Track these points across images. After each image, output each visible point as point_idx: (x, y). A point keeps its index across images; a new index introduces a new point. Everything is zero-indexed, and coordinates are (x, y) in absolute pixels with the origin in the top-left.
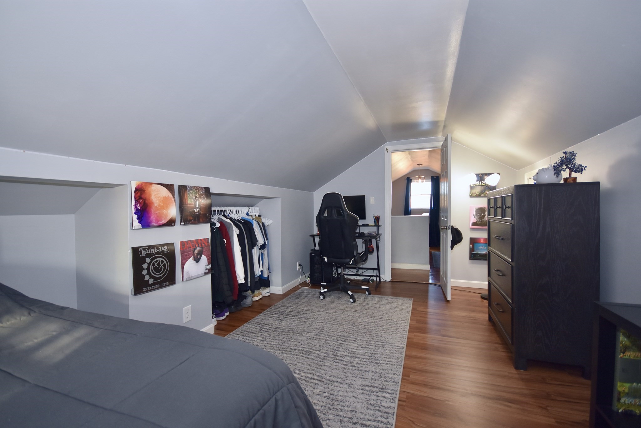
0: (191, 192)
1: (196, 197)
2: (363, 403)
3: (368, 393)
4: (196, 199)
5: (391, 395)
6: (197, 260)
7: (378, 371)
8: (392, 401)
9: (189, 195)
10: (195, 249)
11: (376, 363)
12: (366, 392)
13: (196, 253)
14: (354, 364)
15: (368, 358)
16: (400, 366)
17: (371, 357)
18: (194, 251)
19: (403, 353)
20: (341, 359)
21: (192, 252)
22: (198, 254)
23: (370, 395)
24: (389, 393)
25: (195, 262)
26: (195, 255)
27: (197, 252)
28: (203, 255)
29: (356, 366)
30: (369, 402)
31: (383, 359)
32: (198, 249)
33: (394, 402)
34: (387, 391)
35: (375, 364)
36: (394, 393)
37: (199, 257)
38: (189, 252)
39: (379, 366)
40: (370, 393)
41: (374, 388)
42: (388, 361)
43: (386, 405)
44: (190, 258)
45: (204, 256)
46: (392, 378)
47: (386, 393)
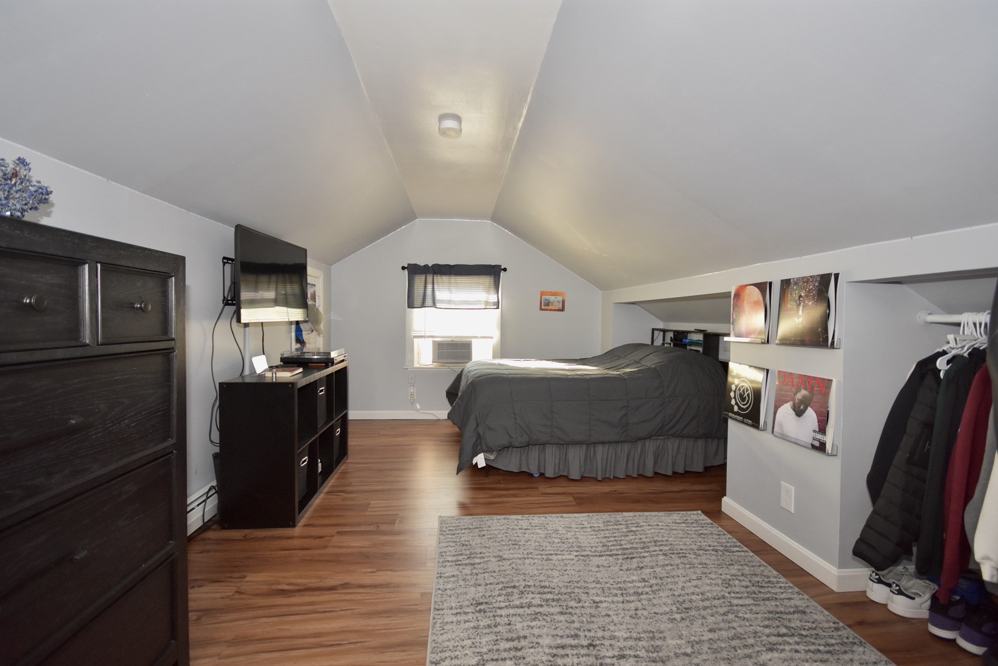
0: (795, 288)
1: (800, 296)
2: (476, 544)
3: (474, 556)
4: (800, 300)
5: (446, 560)
6: (799, 413)
7: (473, 589)
8: (443, 554)
9: (791, 294)
10: (798, 390)
11: (482, 604)
12: (478, 556)
13: (798, 399)
14: (515, 591)
15: (499, 612)
16: (437, 607)
17: (494, 616)
18: (795, 394)
19: (434, 645)
20: (544, 595)
21: (792, 393)
22: (802, 402)
23: (471, 553)
24: (448, 561)
25: (794, 413)
26: (797, 401)
27: (800, 398)
28: (809, 408)
29: (511, 590)
30: (470, 547)
31: (471, 618)
32: (804, 392)
33: (440, 553)
34: (452, 564)
35: (481, 601)
36: (443, 562)
37: (802, 408)
38: (788, 393)
39: (473, 599)
40: (472, 556)
41: (469, 563)
42: (460, 613)
43: (450, 548)
44: (787, 402)
45: (811, 409)
46: (448, 582)
47: (452, 561)
